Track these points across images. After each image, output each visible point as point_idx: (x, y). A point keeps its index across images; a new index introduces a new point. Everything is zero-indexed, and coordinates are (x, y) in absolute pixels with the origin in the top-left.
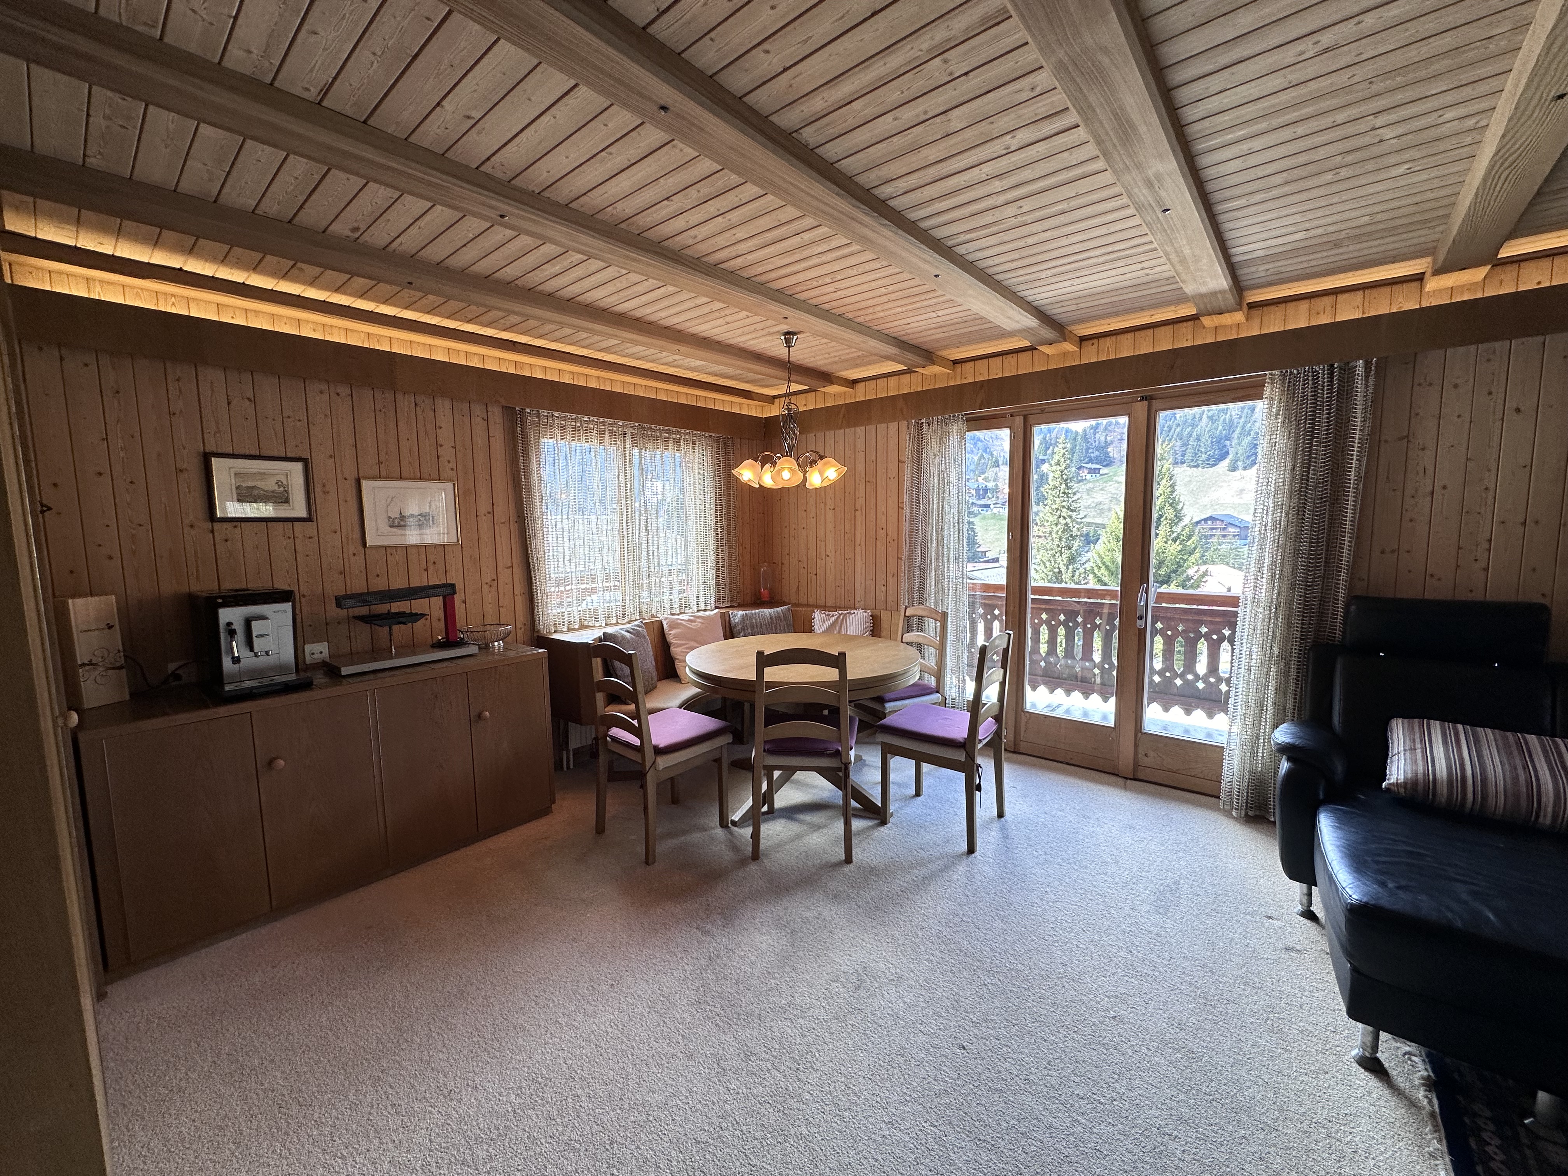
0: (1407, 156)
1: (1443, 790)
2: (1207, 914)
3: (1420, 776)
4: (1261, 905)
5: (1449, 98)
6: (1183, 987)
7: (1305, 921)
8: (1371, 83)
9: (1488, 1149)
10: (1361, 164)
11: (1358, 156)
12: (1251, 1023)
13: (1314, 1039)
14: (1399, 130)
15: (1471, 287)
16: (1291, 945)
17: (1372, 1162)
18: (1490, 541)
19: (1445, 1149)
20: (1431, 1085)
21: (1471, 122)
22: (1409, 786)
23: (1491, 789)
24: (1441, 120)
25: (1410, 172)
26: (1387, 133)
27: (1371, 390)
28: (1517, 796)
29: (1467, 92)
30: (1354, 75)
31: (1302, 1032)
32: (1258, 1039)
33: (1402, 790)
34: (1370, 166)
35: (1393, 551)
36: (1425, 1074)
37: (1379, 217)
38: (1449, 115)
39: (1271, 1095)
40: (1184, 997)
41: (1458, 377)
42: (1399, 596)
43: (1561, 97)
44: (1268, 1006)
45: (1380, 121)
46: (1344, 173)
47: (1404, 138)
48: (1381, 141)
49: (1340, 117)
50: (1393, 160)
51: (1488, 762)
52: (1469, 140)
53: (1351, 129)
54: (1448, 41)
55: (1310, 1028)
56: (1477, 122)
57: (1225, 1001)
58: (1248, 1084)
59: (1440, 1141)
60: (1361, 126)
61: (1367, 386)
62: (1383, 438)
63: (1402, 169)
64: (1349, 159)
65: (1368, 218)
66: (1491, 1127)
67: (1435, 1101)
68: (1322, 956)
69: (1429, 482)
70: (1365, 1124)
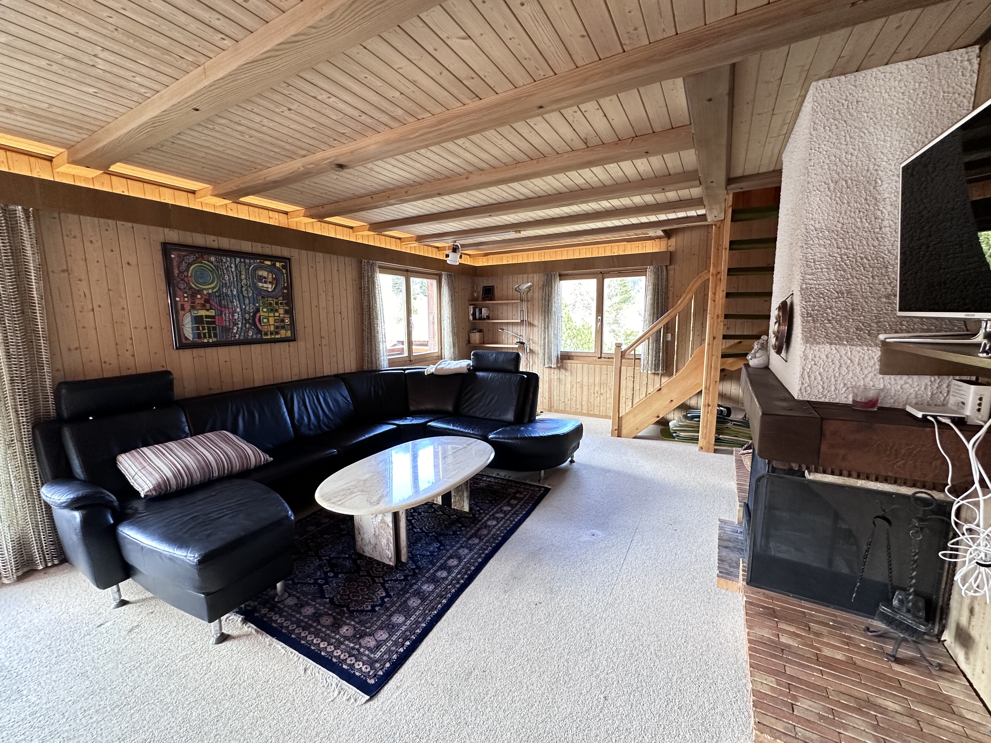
0: (100, 85)
1: (173, 482)
2: (57, 663)
3: (160, 480)
4: (87, 624)
5: (144, 71)
6: (94, 719)
7: (124, 607)
8: (116, 30)
9: (279, 621)
10: (70, 70)
11: (72, 64)
12: (157, 686)
13: (191, 656)
14: (107, 67)
15: (86, 179)
16: (129, 627)
17: (261, 673)
18: (131, 339)
19: (271, 637)
20: (245, 621)
21: (142, 90)
22: (157, 488)
23: (192, 470)
24: (132, 79)
25: (94, 95)
26: (101, 64)
27: (33, 231)
28: (203, 468)
29: (153, 74)
30: (111, 17)
31: (183, 660)
32: (169, 689)
33: (154, 493)
34: (74, 75)
35: (76, 349)
36: (240, 619)
37: (54, 109)
38: (138, 79)
39: (203, 703)
40: (103, 722)
41: (91, 236)
42: (88, 378)
43: (197, 110)
44: (156, 667)
45: (105, 55)
46: (55, 68)
47: (106, 74)
48: (93, 66)
49: (83, 33)
50: (88, 81)
51: (183, 458)
52: (135, 99)
53: (83, 45)
54: (164, 42)
55: (184, 653)
56: (146, 93)
57: (131, 693)
58: (189, 713)
59: (267, 637)
60: (89, 48)
61: (29, 228)
62: (50, 270)
63: (91, 90)
64: (66, 61)
65: (47, 105)
66: (273, 613)
67: (252, 625)
68: (151, 616)
69: (89, 301)
70: (244, 663)
